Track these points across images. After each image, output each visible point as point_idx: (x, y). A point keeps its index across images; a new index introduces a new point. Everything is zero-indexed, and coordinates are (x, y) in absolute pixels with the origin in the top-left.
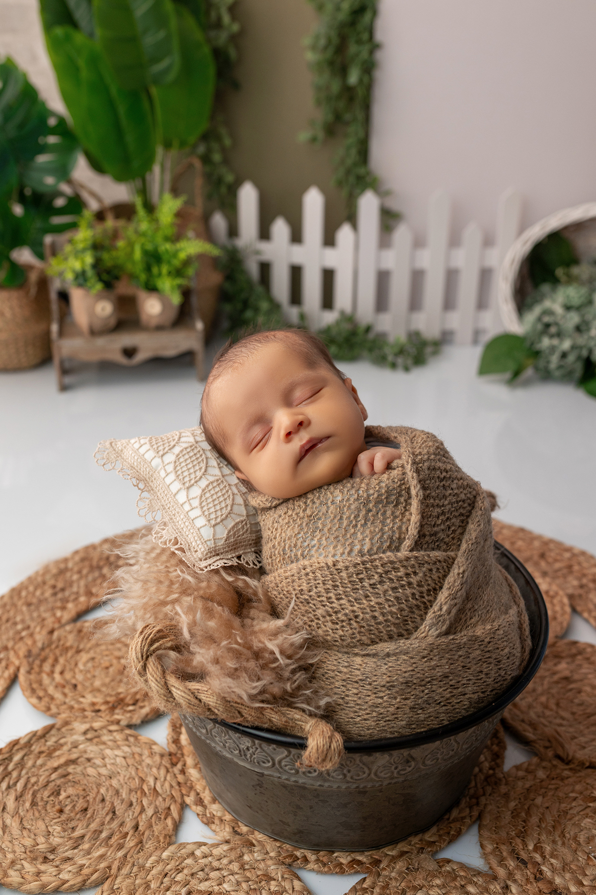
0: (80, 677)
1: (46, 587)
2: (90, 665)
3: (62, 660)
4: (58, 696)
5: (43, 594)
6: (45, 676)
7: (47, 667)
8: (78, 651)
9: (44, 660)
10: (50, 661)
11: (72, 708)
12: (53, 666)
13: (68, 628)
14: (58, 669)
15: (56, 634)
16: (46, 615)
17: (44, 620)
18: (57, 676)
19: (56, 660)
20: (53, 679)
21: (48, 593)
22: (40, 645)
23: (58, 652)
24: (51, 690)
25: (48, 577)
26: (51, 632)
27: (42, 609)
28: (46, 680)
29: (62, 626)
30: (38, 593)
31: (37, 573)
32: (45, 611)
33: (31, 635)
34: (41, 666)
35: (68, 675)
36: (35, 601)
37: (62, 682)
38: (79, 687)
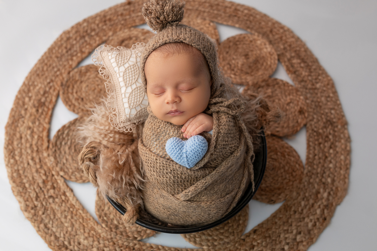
0: (84, 95)
1: (63, 48)
2: (87, 89)
3: (75, 86)
4: (77, 104)
5: (62, 51)
6: (70, 95)
7: (70, 90)
8: (81, 82)
9: (68, 87)
10: (71, 87)
11: (83, 110)
12: (72, 89)
13: (76, 70)
14: (75, 91)
15: (71, 74)
16: (66, 63)
17: (65, 66)
18: (75, 94)
19: (73, 87)
20: (73, 96)
21: (64, 51)
22: (65, 79)
23: (73, 82)
24: (74, 101)
25: (63, 42)
26: (69, 73)
27: (63, 59)
28: (71, 97)
29: (73, 69)
30: (60, 51)
31: (57, 39)
32: (65, 61)
33: (61, 74)
34: (68, 90)
35: (79, 94)
36: (59, 55)
37: (77, 97)
38: (84, 100)
